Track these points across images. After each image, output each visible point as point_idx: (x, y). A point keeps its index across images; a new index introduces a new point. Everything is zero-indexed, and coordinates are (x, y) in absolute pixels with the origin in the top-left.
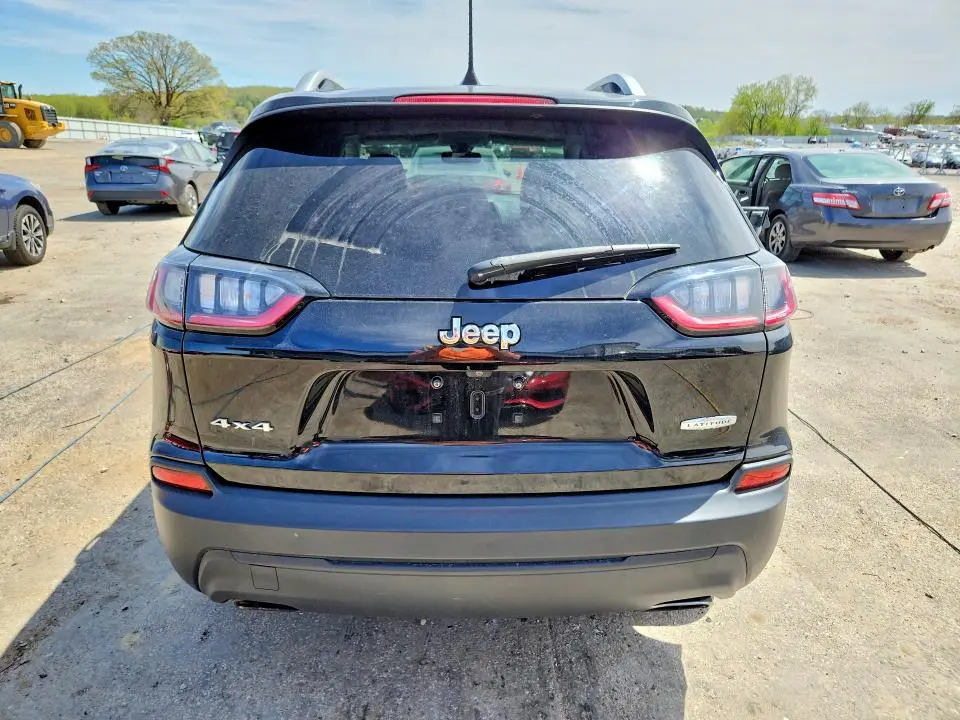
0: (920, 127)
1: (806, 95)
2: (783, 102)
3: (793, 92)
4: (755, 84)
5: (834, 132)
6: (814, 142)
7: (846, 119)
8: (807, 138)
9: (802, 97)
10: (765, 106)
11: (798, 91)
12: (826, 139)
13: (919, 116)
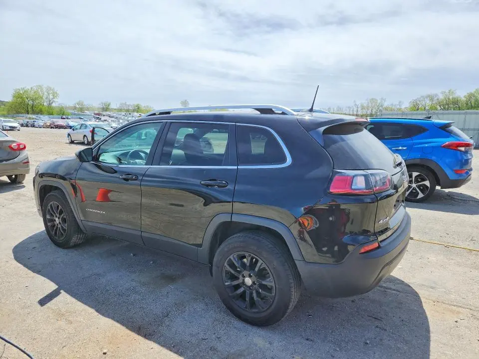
0: (108, 113)
1: (53, 96)
2: (42, 98)
3: (46, 93)
4: (24, 88)
5: (72, 114)
6: (65, 118)
7: (75, 108)
8: (60, 116)
9: (51, 97)
10: (33, 100)
11: (49, 94)
12: (70, 117)
13: (106, 109)
